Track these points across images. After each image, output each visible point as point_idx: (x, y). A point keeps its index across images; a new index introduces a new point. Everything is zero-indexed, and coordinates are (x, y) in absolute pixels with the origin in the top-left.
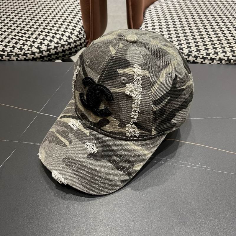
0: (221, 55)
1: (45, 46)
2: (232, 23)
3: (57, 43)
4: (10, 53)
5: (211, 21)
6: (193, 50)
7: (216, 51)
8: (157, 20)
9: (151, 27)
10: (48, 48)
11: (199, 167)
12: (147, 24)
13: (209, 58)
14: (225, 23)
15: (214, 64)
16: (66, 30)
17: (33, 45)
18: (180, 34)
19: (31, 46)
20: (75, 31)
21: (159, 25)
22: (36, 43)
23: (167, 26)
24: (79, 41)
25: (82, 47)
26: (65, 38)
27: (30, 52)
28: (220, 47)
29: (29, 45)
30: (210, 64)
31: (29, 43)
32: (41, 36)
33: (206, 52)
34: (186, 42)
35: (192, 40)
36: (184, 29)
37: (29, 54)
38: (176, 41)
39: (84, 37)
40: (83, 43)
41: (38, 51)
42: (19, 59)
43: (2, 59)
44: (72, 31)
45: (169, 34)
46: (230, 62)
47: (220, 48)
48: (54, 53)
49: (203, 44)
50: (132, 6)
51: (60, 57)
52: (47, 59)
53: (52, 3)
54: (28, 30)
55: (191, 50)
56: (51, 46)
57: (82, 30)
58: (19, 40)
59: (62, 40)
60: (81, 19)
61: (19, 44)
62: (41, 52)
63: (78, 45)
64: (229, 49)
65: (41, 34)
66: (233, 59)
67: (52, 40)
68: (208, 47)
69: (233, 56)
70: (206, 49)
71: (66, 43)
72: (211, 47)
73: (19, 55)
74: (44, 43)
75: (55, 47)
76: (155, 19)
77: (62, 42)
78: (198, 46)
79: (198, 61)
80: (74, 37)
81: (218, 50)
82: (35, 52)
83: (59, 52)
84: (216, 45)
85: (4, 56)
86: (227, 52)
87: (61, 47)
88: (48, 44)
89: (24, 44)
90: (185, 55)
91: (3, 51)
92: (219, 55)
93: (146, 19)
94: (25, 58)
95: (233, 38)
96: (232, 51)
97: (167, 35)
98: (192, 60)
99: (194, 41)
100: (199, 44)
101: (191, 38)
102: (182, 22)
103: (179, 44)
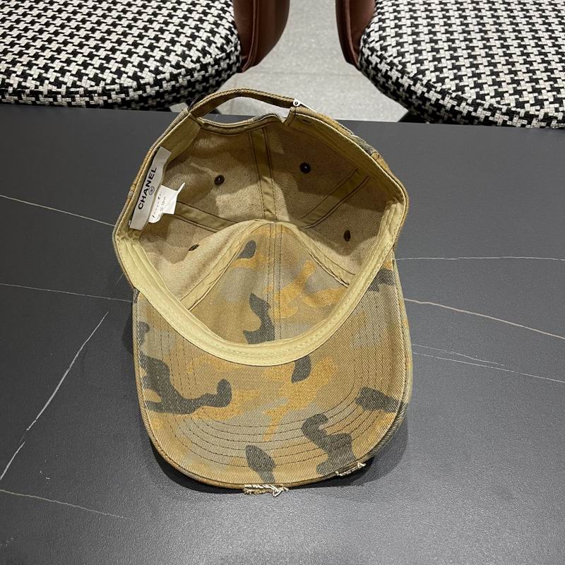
0: (549, 109)
1: (150, 74)
3: (178, 66)
4: (72, 90)
5: (534, 20)
6: (486, 92)
7: (540, 97)
8: (407, 12)
9: (392, 28)
10: (156, 77)
11: (483, 363)
12: (384, 21)
13: (522, 114)
15: (532, 127)
16: (197, 34)
17: (123, 69)
18: (459, 50)
19: (119, 73)
20: (218, 35)
21: (412, 25)
22: (129, 65)
23: (430, 28)
24: (225, 60)
25: (231, 73)
26: (194, 54)
27: (116, 87)
28: (549, 89)
29: (114, 70)
30: (523, 128)
31: (113, 66)
32: (140, 47)
33: (516, 99)
34: (473, 72)
35: (485, 66)
36: (469, 37)
37: (114, 92)
38: (450, 69)
39: (236, 50)
40: (234, 63)
41: (135, 84)
42: (92, 103)
43: (55, 103)
44: (210, 35)
45: (433, 50)
47: (549, 91)
48: (169, 88)
49: (512, 79)
51: (183, 97)
52: (155, 103)
54: (109, 32)
55: (482, 92)
56: (164, 73)
57: (232, 33)
58: (91, 56)
59: (189, 59)
60: (230, 3)
61: (90, 67)
62: (141, 87)
63: (223, 69)
65: (139, 42)
67: (166, 58)
68: (523, 86)
70: (517, 92)
71: (198, 66)
72: (529, 87)
73: (93, 95)
74: (148, 67)
75: (171, 74)
76: (404, 7)
77: (188, 64)
78: (499, 84)
79: (496, 120)
80: (213, 50)
81: (545, 95)
82: (128, 87)
83: (181, 86)
85: (60, 96)
87: (185, 76)
88: (157, 68)
89: (102, 69)
90: (467, 104)
91: (58, 83)
92: (546, 107)
93: (381, 6)
94: (105, 101)
97: (429, 52)
98: (482, 117)
99: (491, 71)
100: (502, 77)
101: (485, 61)
102: (465, 18)
103: (456, 77)
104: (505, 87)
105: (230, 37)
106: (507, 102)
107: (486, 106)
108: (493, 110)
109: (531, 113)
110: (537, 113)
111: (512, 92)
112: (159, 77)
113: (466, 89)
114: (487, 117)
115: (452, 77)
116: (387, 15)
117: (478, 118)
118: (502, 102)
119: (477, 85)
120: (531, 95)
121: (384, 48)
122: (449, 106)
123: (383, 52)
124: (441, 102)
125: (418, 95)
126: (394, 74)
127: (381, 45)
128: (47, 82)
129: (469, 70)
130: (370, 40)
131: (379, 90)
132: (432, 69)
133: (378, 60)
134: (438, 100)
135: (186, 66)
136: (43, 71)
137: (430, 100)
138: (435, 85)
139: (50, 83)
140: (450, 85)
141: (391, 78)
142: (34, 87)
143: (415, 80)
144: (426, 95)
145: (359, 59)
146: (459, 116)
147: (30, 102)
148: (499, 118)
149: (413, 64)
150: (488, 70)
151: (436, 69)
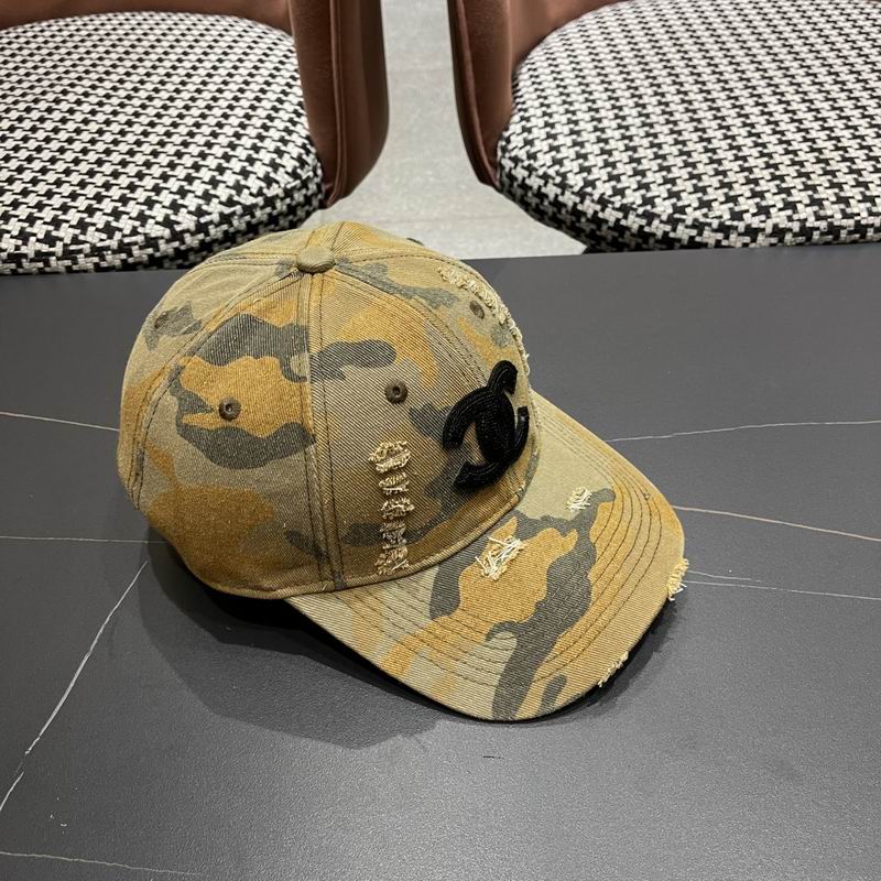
0: (779, 218)
1: (189, 216)
2: (811, 101)
3: (230, 202)
4: (73, 247)
5: (742, 101)
6: (686, 203)
7: (764, 203)
8: (559, 105)
9: (541, 128)
10: (198, 221)
12: (528, 119)
13: (742, 229)
14: (788, 103)
15: (758, 246)
16: (255, 156)
17: (147, 213)
18: (640, 150)
19: (142, 218)
20: (286, 156)
21: (570, 121)
22: (157, 206)
23: (595, 123)
24: (300, 189)
25: (311, 209)
26: (254, 184)
27: (140, 239)
28: (776, 191)
29: (134, 215)
30: (746, 248)
31: (133, 209)
32: (172, 180)
33: (731, 209)
34: (663, 177)
35: (680, 168)
36: (652, 131)
37: (137, 247)
38: (630, 176)
39: (316, 175)
40: (315, 195)
42: (104, 264)
43: (47, 269)
44: (275, 156)
45: (603, 152)
46: (809, 238)
47: (774, 194)
48: (220, 236)
49: (720, 181)
50: (473, 62)
54: (124, 163)
55: (680, 204)
56: (210, 214)
57: (308, 152)
59: (246, 191)
60: (301, 111)
61: (98, 213)
62: (177, 236)
63: (299, 204)
64: (803, 194)
65: (170, 173)
66: (818, 229)
67: (212, 192)
68: (738, 189)
69: (818, 218)
70: (730, 199)
71: (260, 200)
72: (746, 190)
73: (105, 253)
74: (185, 207)
75: (221, 214)
76: (554, 99)
77: (246, 199)
78: (704, 190)
79: (705, 240)
80: (282, 177)
81: (770, 199)
82: (156, 238)
83: (238, 232)
84: (761, 182)
85: (54, 258)
86: (799, 206)
87: (242, 216)
88: (199, 208)
89: (116, 214)
90: (662, 222)
91: (49, 240)
92: (773, 215)
93: (522, 100)
94: (124, 261)
95: (816, 158)
96: (814, 202)
97: (597, 155)
98: (685, 238)
99: (690, 173)
100: (706, 181)
101: (679, 161)
102: (644, 106)
103: (641, 186)
104: (711, 194)
105: (304, 157)
106: (718, 213)
107: (689, 222)
108: (698, 226)
109: (754, 226)
110: (762, 225)
111: (723, 199)
112: (203, 220)
113: (657, 200)
114: (692, 238)
115: (635, 186)
116: (531, 112)
117: (679, 240)
118: (711, 215)
119: (671, 195)
120: (751, 202)
121: (533, 156)
122: (635, 227)
123: (532, 162)
124: (623, 222)
125: (589, 216)
126: (551, 190)
127: (527, 152)
128: (33, 239)
129: (658, 175)
130: (510, 147)
131: (532, 216)
132: (605, 178)
133: (526, 173)
134: (618, 220)
135: (243, 201)
136: (26, 225)
137: (606, 221)
138: (612, 199)
139: (38, 240)
140: (634, 197)
141: (546, 196)
142: (13, 247)
143: (582, 195)
144: (600, 215)
145: (498, 176)
146: (651, 241)
147: (8, 272)
148: (710, 237)
149: (576, 174)
150: (684, 173)
151: (611, 178)
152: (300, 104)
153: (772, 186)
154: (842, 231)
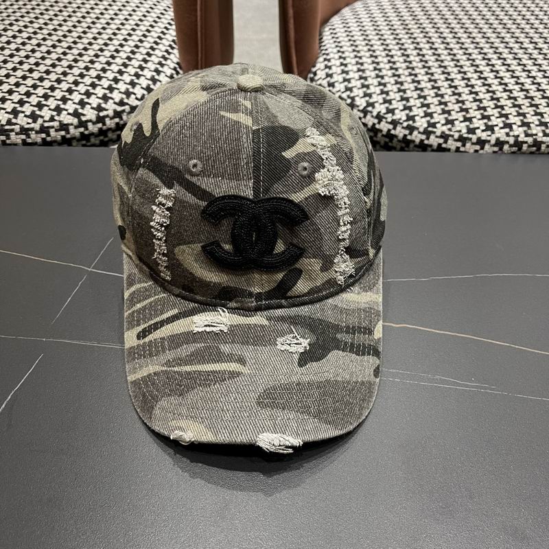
0: (500, 134)
1: (92, 111)
2: (520, 59)
3: (121, 103)
4: (7, 127)
5: (474, 56)
6: (437, 120)
7: (490, 123)
8: (350, 52)
9: (338, 67)
10: (98, 114)
11: (473, 387)
12: (329, 60)
13: (474, 140)
14: (505, 59)
15: (485, 152)
16: (141, 73)
17: (62, 106)
18: (405, 84)
19: (58, 110)
20: (162, 74)
21: (357, 63)
22: (70, 102)
23: (375, 65)
26: (139, 91)
27: (56, 124)
28: (498, 115)
29: (53, 107)
30: (476, 154)
31: (52, 103)
32: (81, 85)
33: (467, 126)
34: (421, 103)
35: (433, 97)
36: (413, 72)
37: (53, 130)
38: (398, 101)
42: (29, 141)
44: (154, 74)
45: (380, 84)
46: (520, 149)
47: (497, 117)
48: (113, 126)
49: (460, 107)
50: (295, 18)
52: (97, 142)
53: (102, 7)
54: (48, 72)
55: (432, 121)
56: (107, 110)
57: (177, 73)
58: (28, 94)
59: (133, 96)
60: (174, 46)
61: (27, 105)
62: (83, 124)
64: (517, 118)
65: (80, 80)
66: (526, 142)
67: (109, 95)
68: (472, 113)
69: (527, 135)
70: (466, 119)
72: (478, 114)
73: (30, 132)
74: (90, 104)
75: (115, 111)
76: (347, 48)
77: (132, 101)
78: (449, 112)
79: (449, 147)
81: (494, 121)
82: (68, 125)
84: (488, 109)
86: (514, 126)
88: (99, 105)
89: (40, 106)
90: (419, 133)
92: (496, 132)
93: (325, 48)
94: (44, 139)
95: (525, 95)
96: (524, 124)
97: (376, 86)
98: (435, 145)
99: (439, 101)
100: (450, 106)
101: (432, 93)
102: (408, 56)
103: (405, 108)
104: (454, 116)
105: (175, 76)
106: (458, 129)
107: (438, 133)
108: (445, 137)
109: (483, 138)
110: (489, 138)
111: (462, 119)
112: (101, 114)
113: (417, 118)
114: (440, 145)
115: (402, 108)
116: (331, 55)
117: (431, 146)
118: (454, 129)
119: (427, 115)
120: (481, 122)
121: (332, 85)
122: (401, 136)
124: (393, 132)
125: (369, 127)
127: (328, 82)
129: (417, 101)
130: (316, 78)
132: (381, 101)
134: (389, 130)
135: (130, 103)
137: (381, 131)
138: (386, 116)
140: (401, 115)
143: (365, 112)
144: (377, 126)
146: (412, 146)
148: (452, 144)
149: (362, 97)
150: (436, 101)
151: (385, 101)
152: (173, 41)
153: (496, 112)
154: (542, 145)
